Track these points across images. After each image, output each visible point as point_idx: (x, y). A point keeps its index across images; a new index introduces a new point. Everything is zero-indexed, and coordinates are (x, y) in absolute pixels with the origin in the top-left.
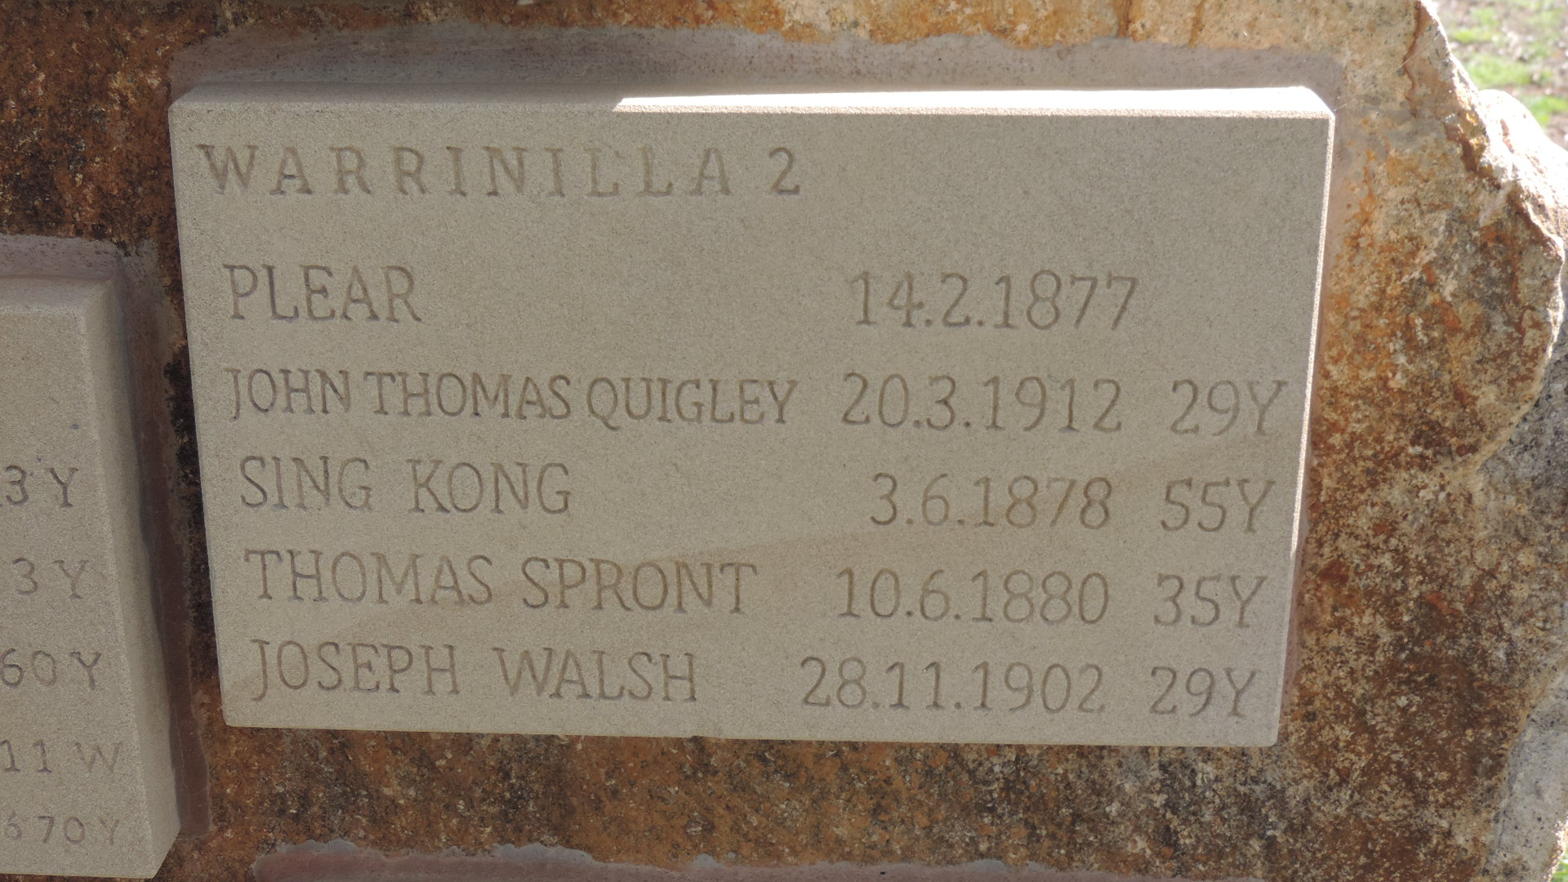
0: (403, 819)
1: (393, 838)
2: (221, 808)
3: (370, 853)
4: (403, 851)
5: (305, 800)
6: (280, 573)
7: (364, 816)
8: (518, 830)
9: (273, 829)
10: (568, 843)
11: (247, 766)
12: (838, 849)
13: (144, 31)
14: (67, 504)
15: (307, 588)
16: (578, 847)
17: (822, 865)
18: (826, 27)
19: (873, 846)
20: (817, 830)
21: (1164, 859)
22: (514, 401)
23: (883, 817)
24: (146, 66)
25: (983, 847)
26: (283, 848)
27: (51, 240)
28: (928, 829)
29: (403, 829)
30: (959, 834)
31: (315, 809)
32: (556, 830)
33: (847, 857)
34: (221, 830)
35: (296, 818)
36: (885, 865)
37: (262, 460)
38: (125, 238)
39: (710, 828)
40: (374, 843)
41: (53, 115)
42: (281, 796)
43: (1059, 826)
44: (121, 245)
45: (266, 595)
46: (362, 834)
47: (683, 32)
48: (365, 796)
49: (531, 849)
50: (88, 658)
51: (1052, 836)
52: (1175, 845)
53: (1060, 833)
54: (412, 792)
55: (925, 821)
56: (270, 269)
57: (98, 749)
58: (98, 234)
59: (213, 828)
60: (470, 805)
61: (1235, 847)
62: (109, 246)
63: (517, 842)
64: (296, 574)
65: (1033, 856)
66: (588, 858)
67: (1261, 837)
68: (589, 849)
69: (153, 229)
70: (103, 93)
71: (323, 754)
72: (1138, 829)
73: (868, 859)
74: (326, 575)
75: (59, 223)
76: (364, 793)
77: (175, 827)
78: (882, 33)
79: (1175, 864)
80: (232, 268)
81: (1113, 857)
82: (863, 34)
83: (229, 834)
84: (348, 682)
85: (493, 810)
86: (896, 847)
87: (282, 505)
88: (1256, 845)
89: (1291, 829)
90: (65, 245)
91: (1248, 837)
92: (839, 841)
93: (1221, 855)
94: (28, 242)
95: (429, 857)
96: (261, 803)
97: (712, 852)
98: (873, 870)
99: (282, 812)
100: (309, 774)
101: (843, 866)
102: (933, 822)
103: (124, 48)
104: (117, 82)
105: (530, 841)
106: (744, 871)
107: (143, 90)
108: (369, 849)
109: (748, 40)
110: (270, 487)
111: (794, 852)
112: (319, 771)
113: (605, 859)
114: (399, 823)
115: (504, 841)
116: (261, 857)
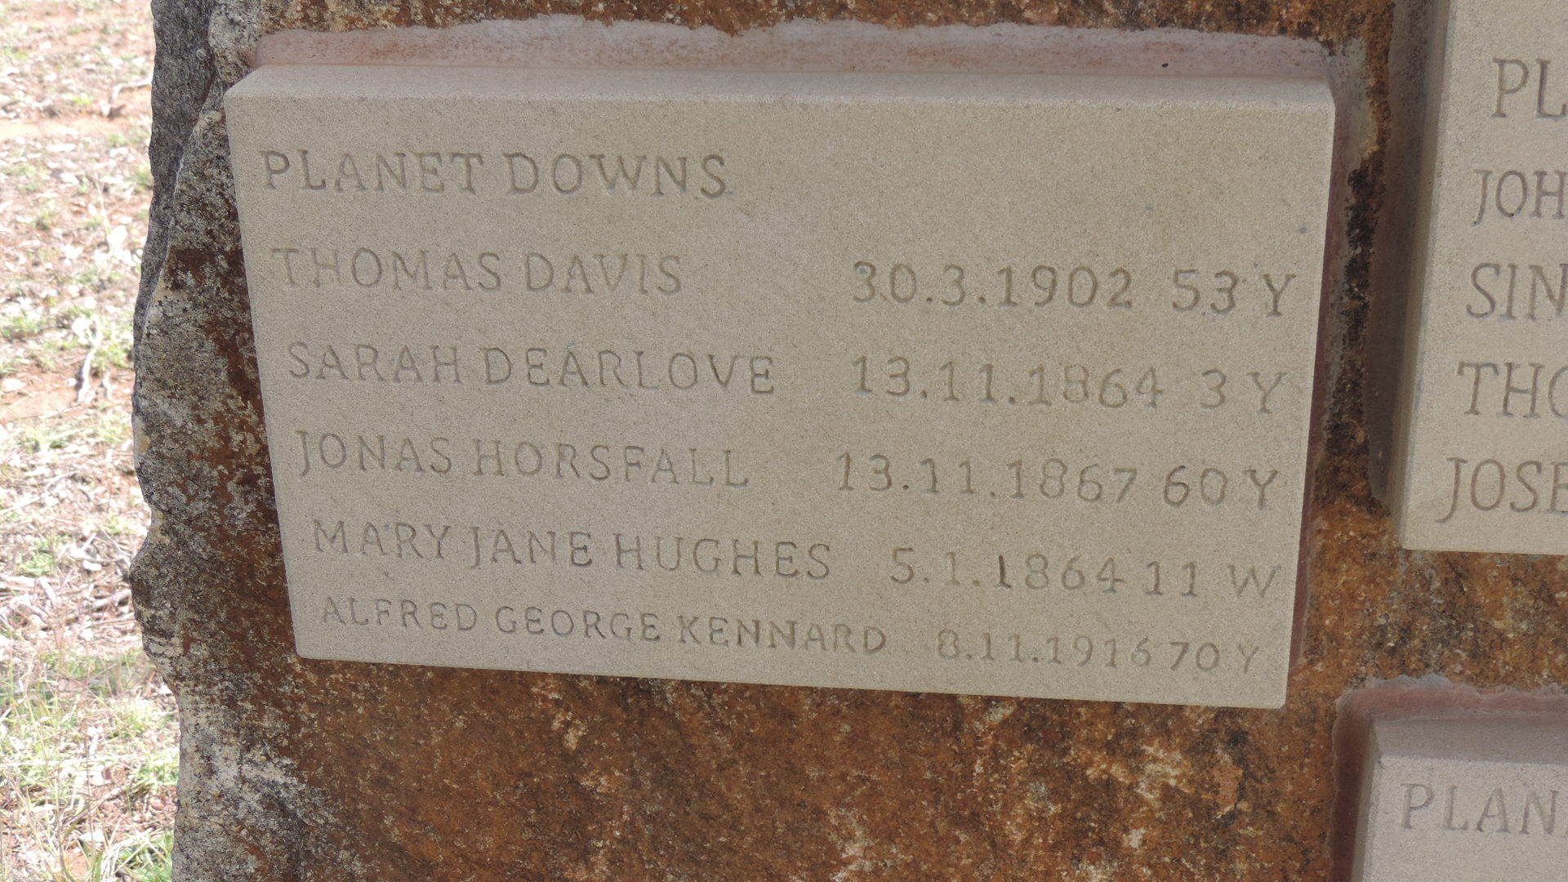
0: (1508, 654)
1: (1491, 674)
2: (1315, 640)
3: (1469, 690)
4: (1498, 688)
5: (1406, 632)
6: (1494, 386)
7: (1465, 650)
9: (1366, 662)
11: (1353, 597)
14: (1276, 313)
15: (1519, 403)
26: (1372, 683)
27: (1250, 38)
29: (1505, 664)
31: (1416, 642)
34: (1312, 663)
35: (1393, 651)
37: (1498, 269)
38: (1333, 36)
40: (1470, 679)
42: (1383, 629)
44: (1328, 44)
45: (1474, 410)
46: (1459, 668)
48: (1471, 630)
50: (1263, 476)
54: (1524, 626)
57: (1253, 573)
58: (1304, 32)
64: (1510, 388)
71: (1437, 584)
74: (1543, 389)
75: (1261, 20)
76: (1471, 626)
80: (1502, 63)
83: (1319, 667)
84: (1545, 502)
87: (1509, 314)
90: (1269, 43)
94: (1227, 40)
95: (1526, 694)
96: (1359, 636)
99: (1380, 645)
100: (1416, 605)
108: (1463, 685)
110: (1501, 297)
112: (1427, 602)
114: (1504, 659)
116: (1348, 691)
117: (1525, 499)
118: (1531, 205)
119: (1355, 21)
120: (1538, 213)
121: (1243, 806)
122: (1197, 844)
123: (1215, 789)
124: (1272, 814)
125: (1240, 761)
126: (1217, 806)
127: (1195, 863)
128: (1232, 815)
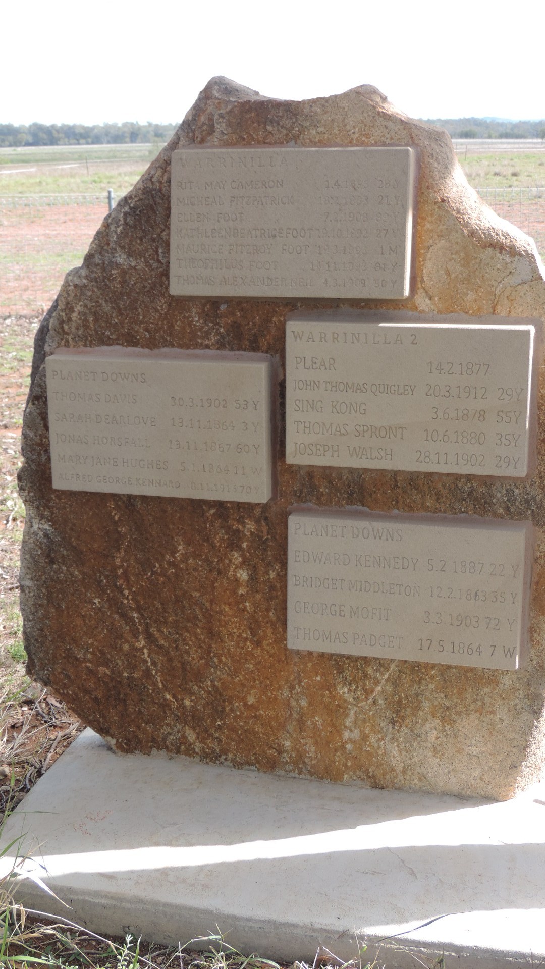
1: (322, 503)
2: (281, 493)
3: (316, 506)
4: (324, 506)
5: (301, 492)
6: (301, 426)
7: (315, 497)
8: (352, 502)
9: (293, 499)
10: (363, 505)
11: (288, 482)
12: (427, 509)
13: (281, 308)
14: (256, 410)
15: (307, 431)
16: (366, 506)
17: (424, 513)
18: (428, 311)
19: (436, 509)
20: (423, 504)
21: (507, 515)
22: (355, 388)
23: (439, 501)
24: (280, 316)
25: (463, 510)
26: (295, 505)
27: (256, 353)
28: (450, 505)
29: (324, 500)
30: (457, 506)
31: (304, 494)
32: (361, 502)
33: (430, 511)
34: (281, 499)
35: (299, 497)
36: (439, 514)
37: (299, 401)
38: (273, 353)
39: (397, 502)
40: (317, 504)
41: (260, 326)
42: (296, 491)
43: (482, 505)
44: (272, 355)
45: (298, 432)
46: (314, 501)
47: (396, 311)
49: (354, 507)
50: (257, 446)
51: (480, 508)
52: (510, 511)
53: (482, 507)
54: (327, 490)
55: (449, 503)
56: (305, 358)
57: (256, 469)
58: (267, 352)
59: (279, 498)
60: (341, 495)
61: (524, 512)
62: (269, 355)
63: (351, 505)
64: (305, 427)
65: (475, 513)
66: (368, 509)
67: (530, 509)
68: (368, 507)
69: (279, 352)
70: (271, 321)
71: (307, 480)
72: (500, 506)
73: (435, 512)
74: (312, 427)
75: (259, 350)
77: (270, 496)
78: (439, 312)
79: (510, 516)
80: (296, 358)
81: (495, 514)
82: (435, 312)
83: (282, 500)
84: (314, 453)
85: (346, 496)
86: (442, 509)
87: (303, 411)
88: (529, 512)
89: (538, 507)
90: (260, 354)
91: (527, 509)
92: (428, 507)
93: (521, 514)
94: (252, 354)
95: (330, 509)
97: (398, 509)
98: (437, 515)
99: (296, 495)
100: (303, 485)
101: (429, 514)
102: (451, 502)
103: (276, 312)
104: (274, 319)
105: (354, 504)
106: (405, 514)
107: (279, 321)
109: (410, 313)
110: (301, 407)
111: (417, 510)
112: (305, 484)
113: (372, 510)
114: (324, 498)
115: (348, 504)
116: (290, 507)
117: (310, 452)
118: (305, 387)
119: (277, 350)
120: (306, 389)
121: (269, 537)
122: (259, 548)
123: (262, 532)
124: (276, 539)
125: (267, 524)
126: (263, 537)
127: (259, 553)
128: (267, 539)
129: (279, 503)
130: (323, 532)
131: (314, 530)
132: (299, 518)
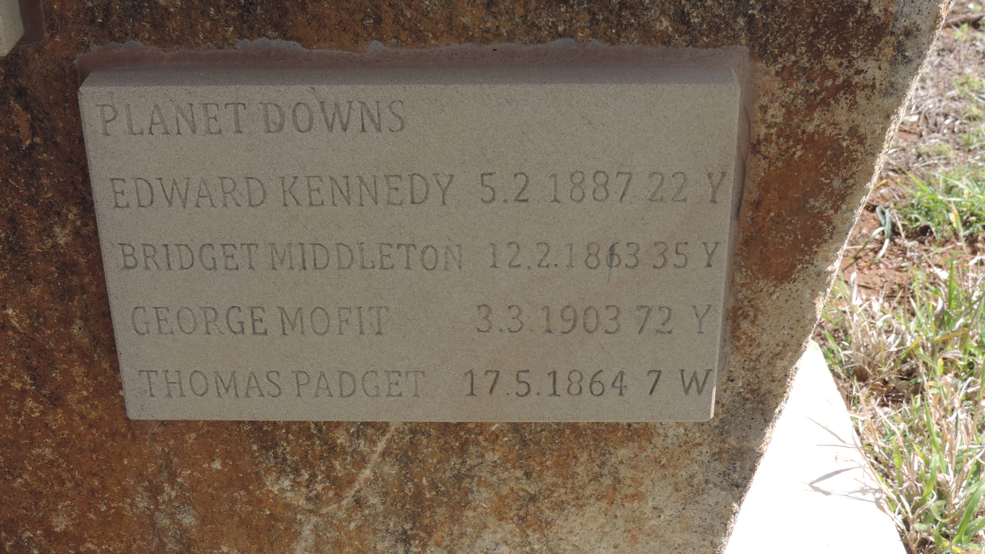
0: (173, 22)
1: (168, 38)
2: (51, 20)
3: (152, 49)
4: (175, 47)
5: (107, 11)
7: (148, 22)
8: (251, 28)
9: (87, 34)
10: (285, 37)
12: (464, 34)
16: (292, 38)
17: (454, 46)
19: (488, 31)
20: (450, 20)
21: (681, 34)
23: (494, 9)
25: (561, 29)
26: (94, 48)
28: (524, 17)
29: (174, 30)
30: (545, 19)
31: (115, 18)
32: (276, 27)
33: (471, 39)
34: (52, 36)
35: (102, 25)
36: (496, 45)
39: (379, 20)
40: (156, 43)
42: (91, 9)
43: (611, 12)
46: (147, 35)
48: (147, 7)
49: (261, 41)
51: (606, 20)
52: (688, 23)
53: (612, 18)
55: (521, 11)
59: (47, 35)
60: (218, 11)
61: (727, 24)
63: (251, 38)
65: (594, 35)
66: (299, 46)
67: (745, 15)
68: (299, 40)
72: (663, 12)
73: (486, 41)
76: (147, 5)
77: (19, 31)
79: (688, 37)
81: (647, 33)
83: (57, 39)
85: (233, 13)
86: (503, 31)
88: (741, 21)
89: (764, 9)
91: (736, 16)
92: (465, 28)
93: (718, 30)
95: (193, 51)
96: (78, 15)
97: (381, 39)
98: (490, 47)
99: (93, 21)
101: (468, 45)
102: (528, 11)
105: (259, 36)
106: (403, 51)
108: (152, 47)
111: (436, 37)
113: (309, 46)
114: (171, 26)
115: (242, 37)
116: (80, 55)
121: (37, 140)
122: (16, 169)
123: (16, 128)
124: (55, 144)
125: (26, 108)
126: (21, 141)
127: (18, 183)
128: (32, 146)
129: (48, 47)
130: (183, 124)
131: (157, 120)
132: (109, 89)
